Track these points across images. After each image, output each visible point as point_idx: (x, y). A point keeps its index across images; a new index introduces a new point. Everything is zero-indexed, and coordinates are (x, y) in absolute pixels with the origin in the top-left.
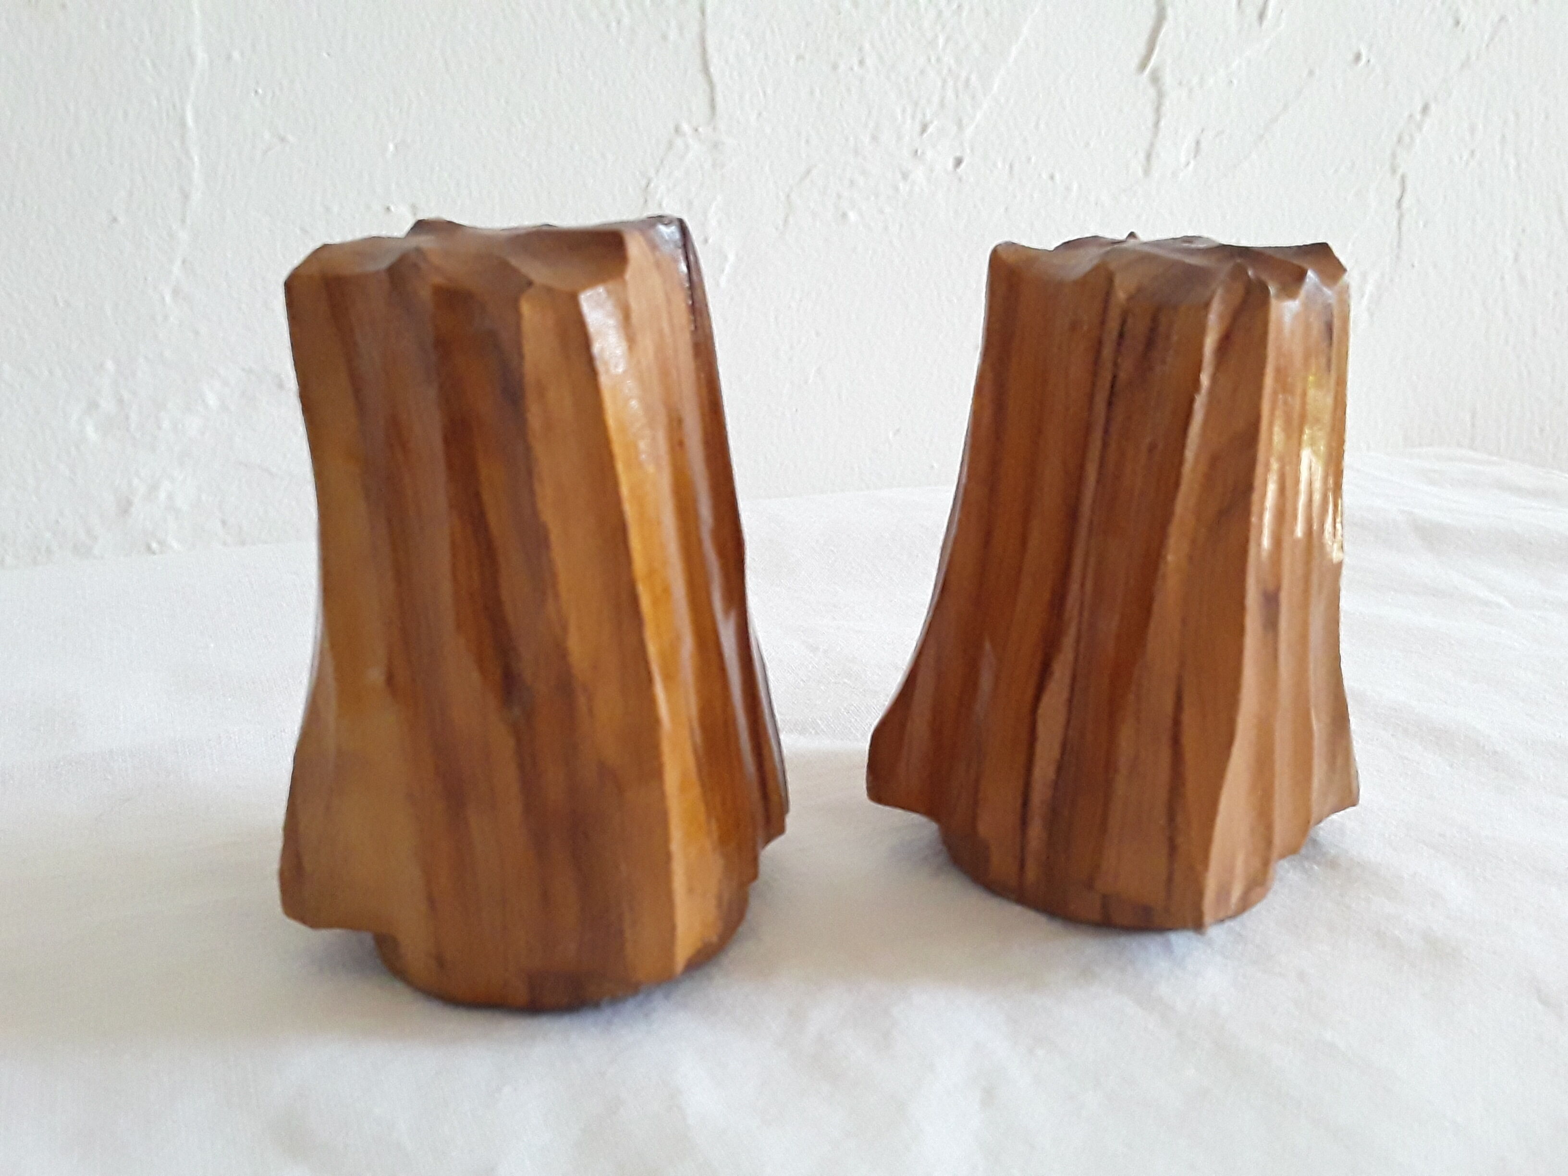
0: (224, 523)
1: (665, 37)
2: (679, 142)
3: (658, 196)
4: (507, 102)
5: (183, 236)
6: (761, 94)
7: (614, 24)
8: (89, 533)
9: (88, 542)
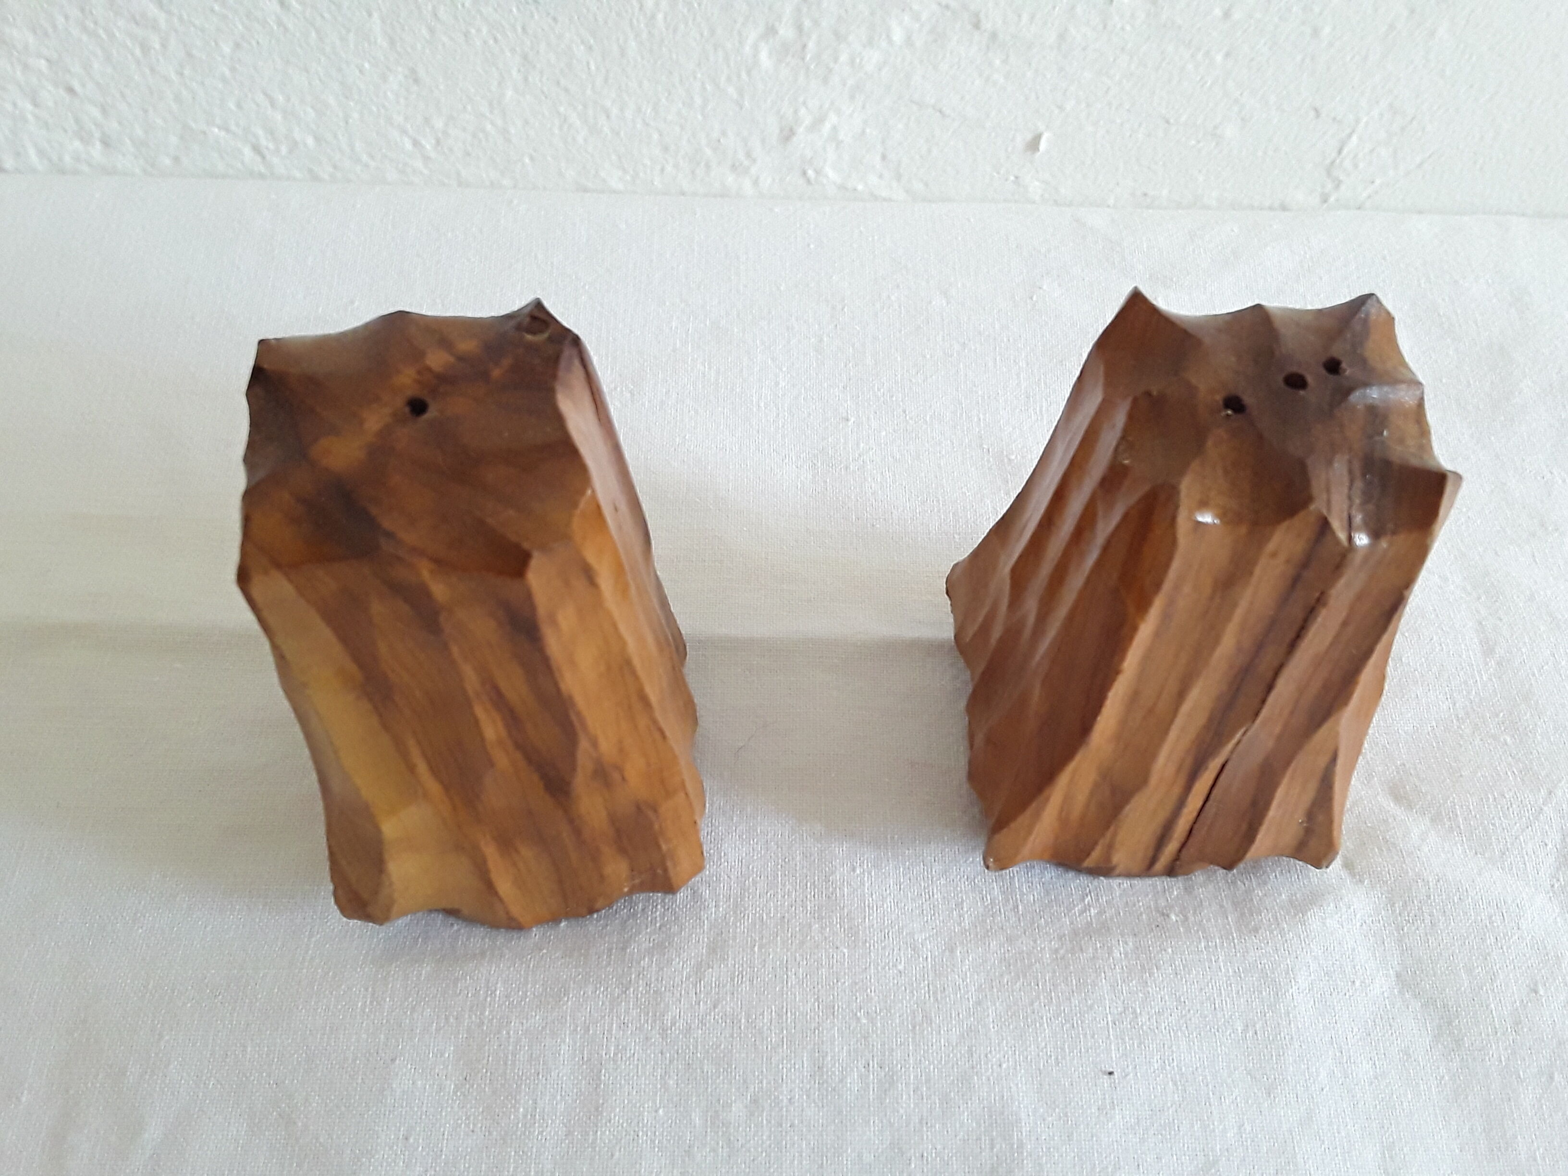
8: (748, 155)
9: (746, 163)
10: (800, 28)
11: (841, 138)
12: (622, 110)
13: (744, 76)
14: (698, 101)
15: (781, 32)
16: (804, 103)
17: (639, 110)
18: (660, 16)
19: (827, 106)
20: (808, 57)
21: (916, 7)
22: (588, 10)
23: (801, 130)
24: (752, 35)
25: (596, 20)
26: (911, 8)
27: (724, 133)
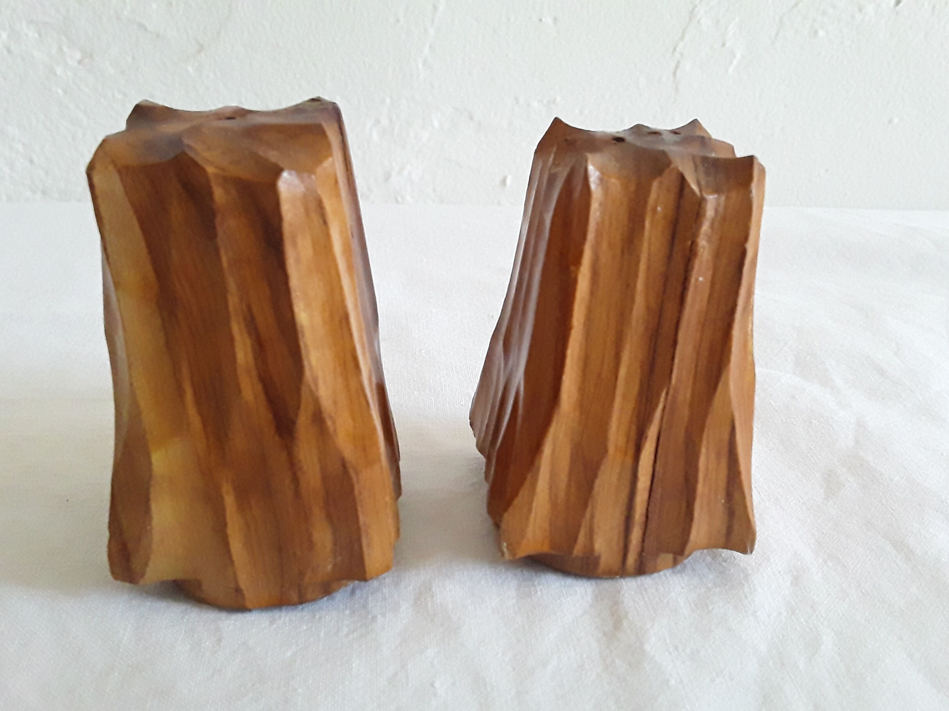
0: (434, 190)
5: (432, 31)
10: (391, 120)
11: (413, 179)
15: (382, 122)
16: (395, 159)
19: (405, 161)
20: (395, 135)
21: (443, 108)
23: (394, 174)
24: (369, 124)
26: (441, 109)
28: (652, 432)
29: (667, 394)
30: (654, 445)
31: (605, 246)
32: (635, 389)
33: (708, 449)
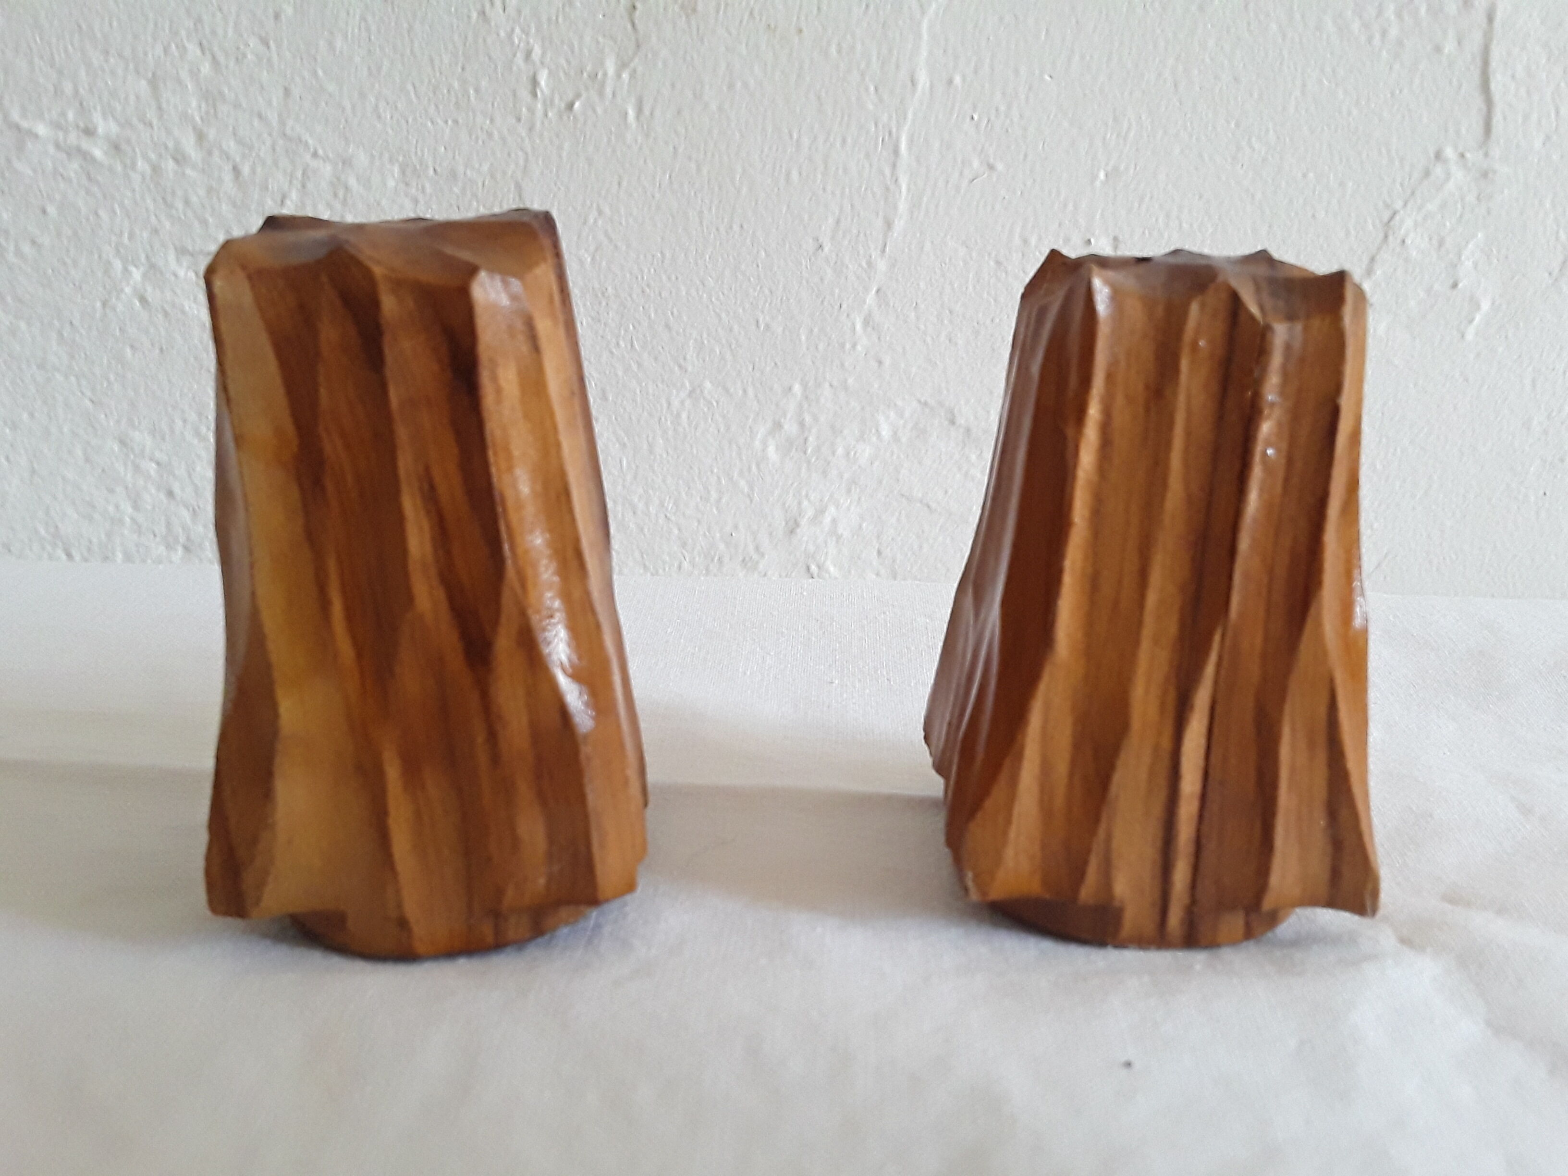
1: (1438, 49)
2: (1438, 171)
3: (1403, 232)
4: (1237, 125)
5: (882, 265)
6: (1553, 116)
7: (1377, 36)
8: (757, 548)
9: (755, 557)
10: (802, 424)
11: (840, 533)
12: (647, 505)
13: (754, 467)
14: (714, 495)
15: (786, 427)
16: (807, 495)
17: (662, 504)
18: (684, 416)
19: (826, 499)
20: (809, 451)
21: (900, 403)
22: (625, 409)
23: (804, 522)
24: (762, 431)
25: (630, 418)
26: (895, 405)
27: (736, 527)
28: (1202, 698)
29: (1223, 636)
30: (1205, 721)
31: (1120, 401)
32: (1172, 627)
33: (1293, 730)
